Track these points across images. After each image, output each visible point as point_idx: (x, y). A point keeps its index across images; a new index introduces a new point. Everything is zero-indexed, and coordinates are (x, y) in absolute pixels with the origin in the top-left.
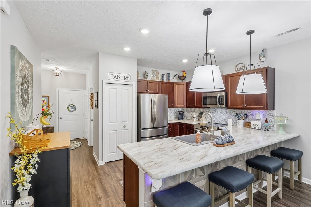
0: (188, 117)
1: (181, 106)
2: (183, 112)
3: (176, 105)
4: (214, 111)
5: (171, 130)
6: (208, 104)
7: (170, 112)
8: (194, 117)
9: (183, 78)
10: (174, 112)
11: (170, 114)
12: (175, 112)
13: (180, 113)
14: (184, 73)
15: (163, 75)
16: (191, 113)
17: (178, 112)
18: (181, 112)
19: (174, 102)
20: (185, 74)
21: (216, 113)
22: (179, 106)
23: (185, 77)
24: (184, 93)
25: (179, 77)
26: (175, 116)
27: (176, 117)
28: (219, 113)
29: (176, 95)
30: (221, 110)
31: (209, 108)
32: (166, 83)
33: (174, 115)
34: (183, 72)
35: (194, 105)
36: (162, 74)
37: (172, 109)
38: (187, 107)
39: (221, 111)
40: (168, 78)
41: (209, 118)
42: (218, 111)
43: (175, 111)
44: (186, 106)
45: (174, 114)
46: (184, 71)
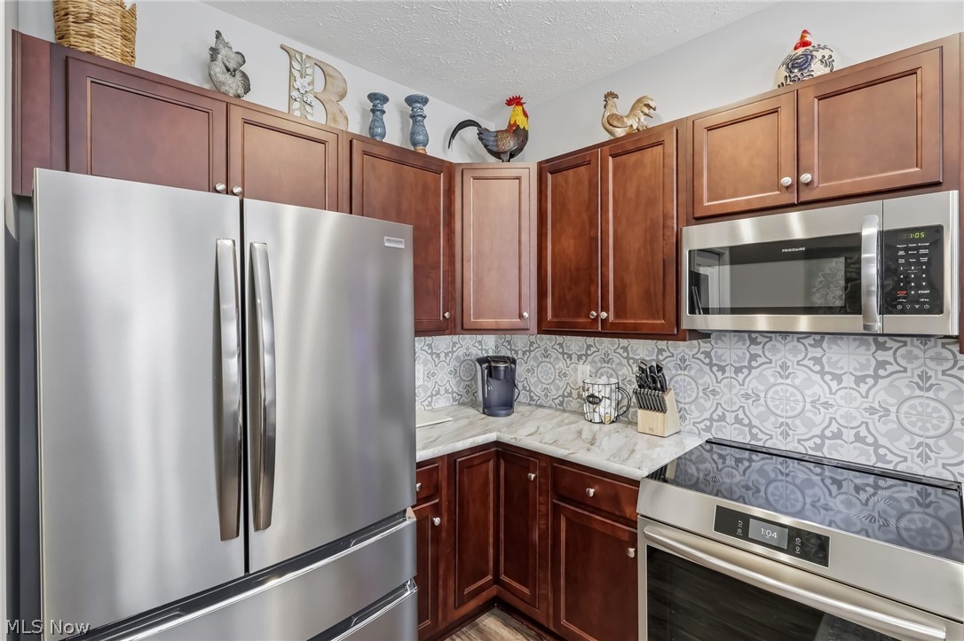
0: (538, 391)
1: (506, 322)
2: (514, 361)
3: (472, 319)
4: (754, 357)
5: (436, 510)
6: (721, 311)
7: (425, 363)
8: (594, 400)
9: (510, 144)
10: (454, 363)
11: (431, 375)
12: (458, 357)
13: (492, 373)
14: (519, 108)
15: (377, 99)
16: (561, 365)
17: (481, 361)
18: (502, 366)
19: (454, 298)
20: (525, 114)
21: (769, 373)
22: (487, 321)
23: (520, 135)
24: (524, 237)
25: (482, 134)
26: (458, 383)
27: (463, 391)
28: (800, 376)
29: (470, 250)
30: (817, 352)
31: (704, 335)
32: (399, 157)
33: (453, 382)
34: (510, 102)
35: (604, 315)
36: (372, 97)
37: (442, 342)
38: (544, 328)
39: (818, 361)
40: (413, 134)
41: (702, 409)
42: (792, 359)
43: (461, 352)
44: (533, 325)
45: (454, 372)
46: (515, 101)
